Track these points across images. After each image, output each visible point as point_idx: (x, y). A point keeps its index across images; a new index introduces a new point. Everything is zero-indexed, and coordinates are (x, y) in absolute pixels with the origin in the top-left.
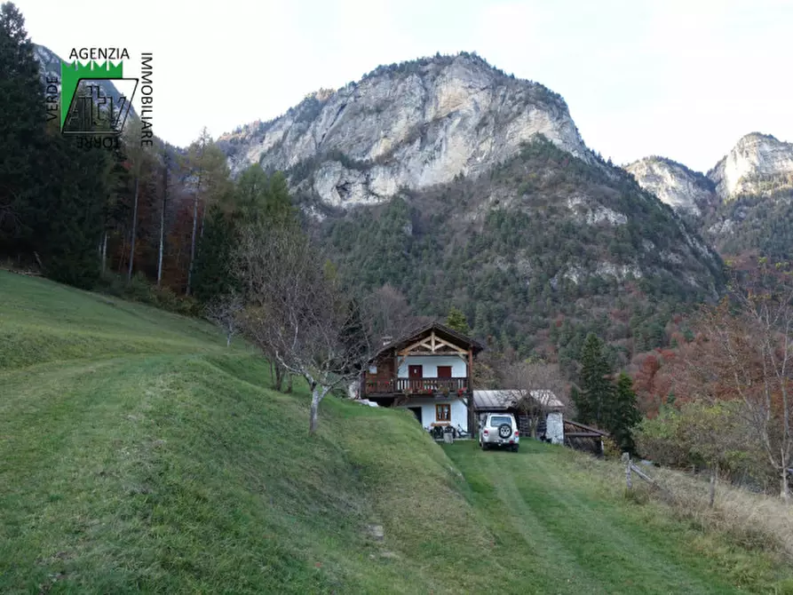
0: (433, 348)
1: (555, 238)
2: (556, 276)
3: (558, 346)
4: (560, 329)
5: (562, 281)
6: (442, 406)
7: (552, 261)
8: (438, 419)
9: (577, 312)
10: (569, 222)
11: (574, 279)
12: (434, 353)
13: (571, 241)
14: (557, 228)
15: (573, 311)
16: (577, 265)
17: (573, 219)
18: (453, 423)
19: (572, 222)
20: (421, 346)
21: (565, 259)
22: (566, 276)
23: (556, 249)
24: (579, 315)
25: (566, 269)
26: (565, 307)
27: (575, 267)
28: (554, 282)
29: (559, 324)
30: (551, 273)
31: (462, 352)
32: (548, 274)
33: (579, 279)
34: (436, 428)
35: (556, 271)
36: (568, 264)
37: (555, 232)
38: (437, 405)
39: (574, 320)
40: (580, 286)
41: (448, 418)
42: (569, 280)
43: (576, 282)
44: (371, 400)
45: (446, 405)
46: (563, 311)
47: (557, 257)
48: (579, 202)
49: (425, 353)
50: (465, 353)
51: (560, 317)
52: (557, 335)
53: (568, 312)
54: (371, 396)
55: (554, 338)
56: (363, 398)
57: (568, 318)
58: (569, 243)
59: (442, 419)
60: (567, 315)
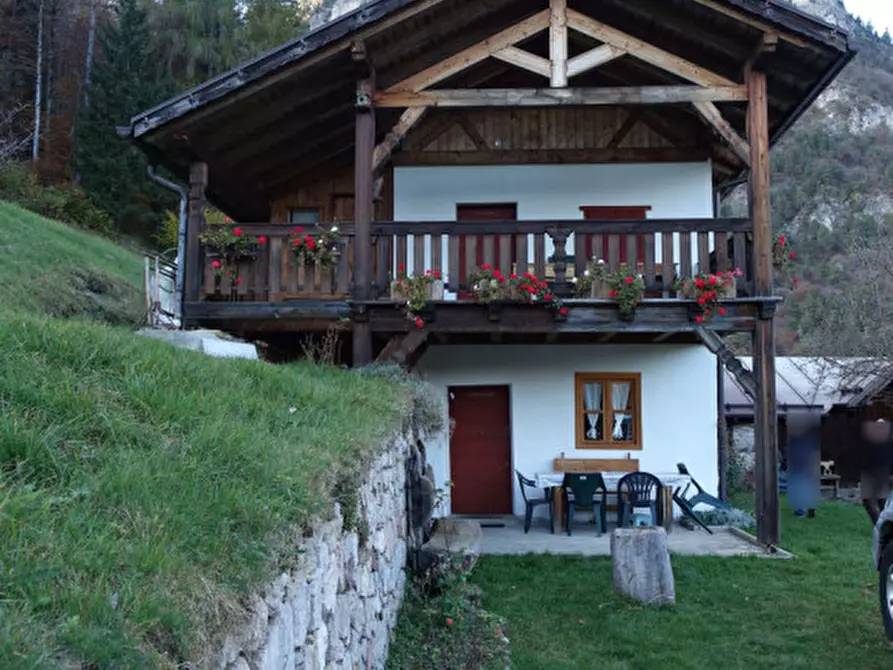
0: (559, 67)
1: (796, 157)
2: (797, 217)
3: (800, 331)
4: (803, 305)
5: (806, 225)
6: (605, 380)
7: (790, 195)
8: (584, 440)
9: (832, 277)
10: (819, 131)
11: (827, 223)
12: (566, 95)
13: (822, 162)
14: (799, 140)
15: (825, 275)
16: (832, 199)
17: (826, 126)
18: (655, 458)
19: (824, 130)
20: (491, 61)
21: (812, 192)
22: (813, 218)
23: (797, 175)
24: (834, 282)
25: (815, 207)
26: (812, 269)
27: (828, 203)
28: (794, 229)
29: (801, 297)
30: (788, 215)
31: (708, 93)
32: (783, 215)
33: (835, 225)
34: (569, 479)
35: (797, 210)
36: (817, 198)
37: (796, 147)
38: (581, 379)
39: (827, 290)
40: (836, 236)
41: (632, 435)
42: (817, 225)
43: (831, 229)
44: (234, 329)
45: (620, 378)
46: (808, 276)
47: (799, 188)
48: (836, 97)
49: (515, 97)
50: (729, 93)
51: (803, 285)
52: (798, 315)
53: (816, 278)
54: (230, 311)
55: (793, 319)
56: (189, 324)
57: (816, 286)
58: (821, 164)
59: (601, 440)
60: (813, 282)
